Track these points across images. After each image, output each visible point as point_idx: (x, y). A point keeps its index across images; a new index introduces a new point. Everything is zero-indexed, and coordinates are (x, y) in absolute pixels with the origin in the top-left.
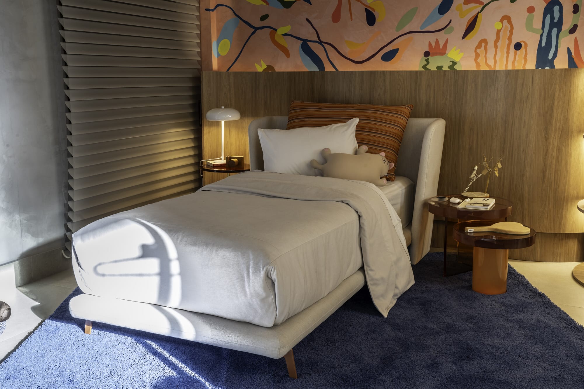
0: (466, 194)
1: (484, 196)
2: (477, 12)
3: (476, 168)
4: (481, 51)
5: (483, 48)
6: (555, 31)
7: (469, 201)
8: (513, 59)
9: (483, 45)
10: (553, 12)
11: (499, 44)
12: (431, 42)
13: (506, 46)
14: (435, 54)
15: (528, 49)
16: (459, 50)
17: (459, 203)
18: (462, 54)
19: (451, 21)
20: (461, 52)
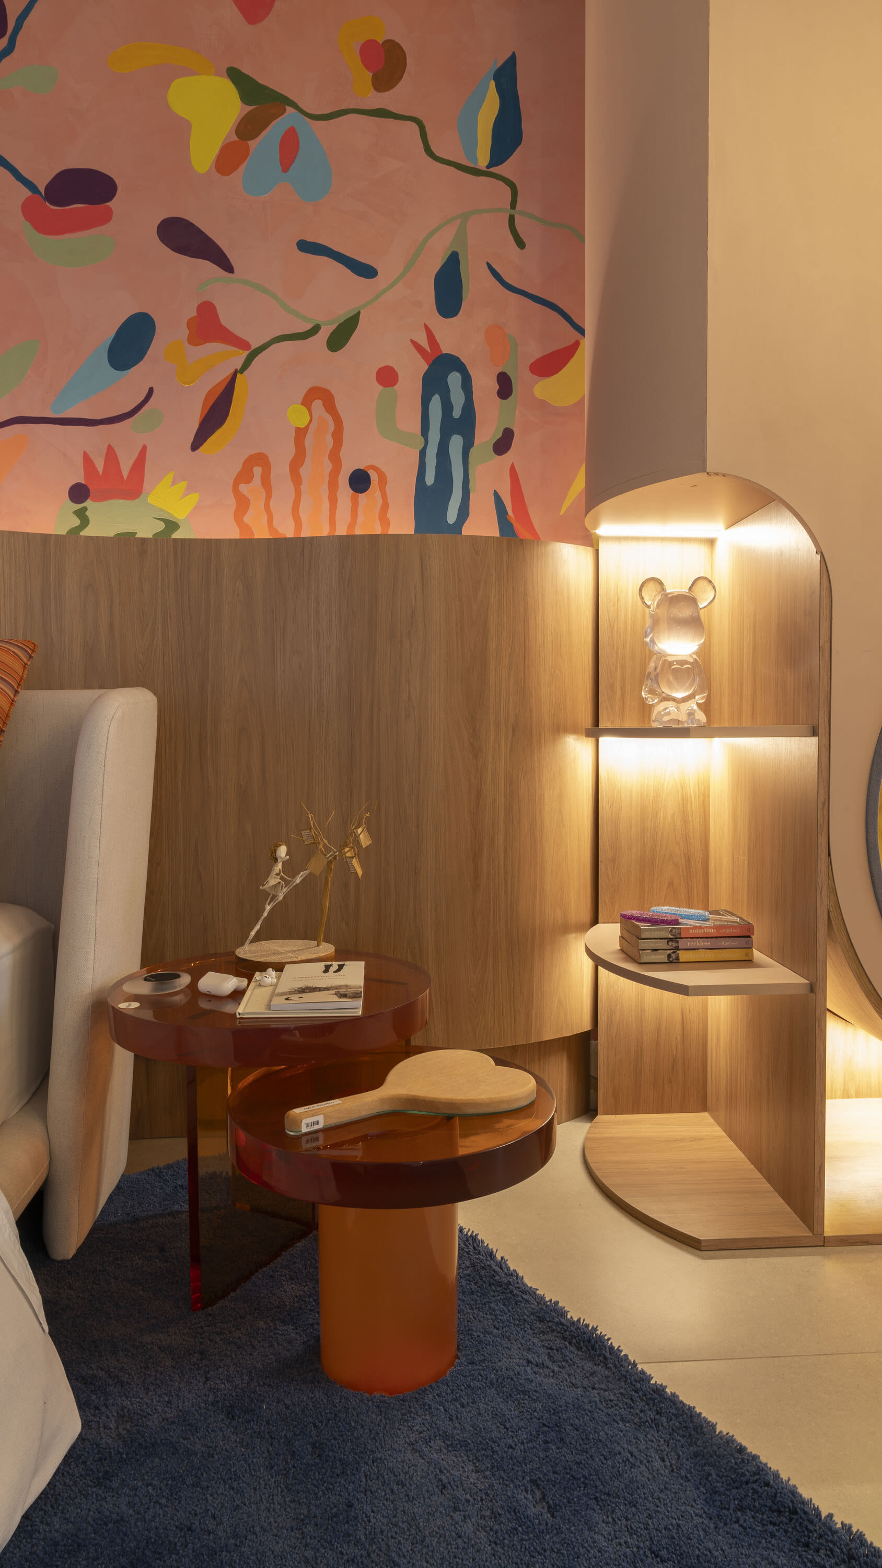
0: (254, 952)
1: (322, 955)
2: (232, 371)
3: (282, 851)
4: (250, 490)
5: (257, 480)
6: (456, 442)
7: (275, 980)
8: (349, 519)
9: (258, 471)
10: (448, 391)
11: (304, 471)
12: (92, 457)
13: (327, 478)
14: (104, 496)
15: (388, 489)
16: (183, 485)
17: (237, 995)
18: (194, 498)
19: (151, 391)
20: (189, 490)
